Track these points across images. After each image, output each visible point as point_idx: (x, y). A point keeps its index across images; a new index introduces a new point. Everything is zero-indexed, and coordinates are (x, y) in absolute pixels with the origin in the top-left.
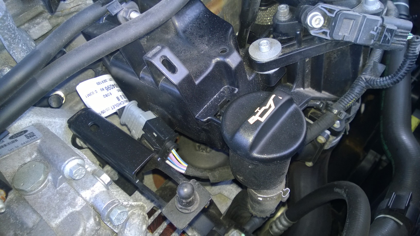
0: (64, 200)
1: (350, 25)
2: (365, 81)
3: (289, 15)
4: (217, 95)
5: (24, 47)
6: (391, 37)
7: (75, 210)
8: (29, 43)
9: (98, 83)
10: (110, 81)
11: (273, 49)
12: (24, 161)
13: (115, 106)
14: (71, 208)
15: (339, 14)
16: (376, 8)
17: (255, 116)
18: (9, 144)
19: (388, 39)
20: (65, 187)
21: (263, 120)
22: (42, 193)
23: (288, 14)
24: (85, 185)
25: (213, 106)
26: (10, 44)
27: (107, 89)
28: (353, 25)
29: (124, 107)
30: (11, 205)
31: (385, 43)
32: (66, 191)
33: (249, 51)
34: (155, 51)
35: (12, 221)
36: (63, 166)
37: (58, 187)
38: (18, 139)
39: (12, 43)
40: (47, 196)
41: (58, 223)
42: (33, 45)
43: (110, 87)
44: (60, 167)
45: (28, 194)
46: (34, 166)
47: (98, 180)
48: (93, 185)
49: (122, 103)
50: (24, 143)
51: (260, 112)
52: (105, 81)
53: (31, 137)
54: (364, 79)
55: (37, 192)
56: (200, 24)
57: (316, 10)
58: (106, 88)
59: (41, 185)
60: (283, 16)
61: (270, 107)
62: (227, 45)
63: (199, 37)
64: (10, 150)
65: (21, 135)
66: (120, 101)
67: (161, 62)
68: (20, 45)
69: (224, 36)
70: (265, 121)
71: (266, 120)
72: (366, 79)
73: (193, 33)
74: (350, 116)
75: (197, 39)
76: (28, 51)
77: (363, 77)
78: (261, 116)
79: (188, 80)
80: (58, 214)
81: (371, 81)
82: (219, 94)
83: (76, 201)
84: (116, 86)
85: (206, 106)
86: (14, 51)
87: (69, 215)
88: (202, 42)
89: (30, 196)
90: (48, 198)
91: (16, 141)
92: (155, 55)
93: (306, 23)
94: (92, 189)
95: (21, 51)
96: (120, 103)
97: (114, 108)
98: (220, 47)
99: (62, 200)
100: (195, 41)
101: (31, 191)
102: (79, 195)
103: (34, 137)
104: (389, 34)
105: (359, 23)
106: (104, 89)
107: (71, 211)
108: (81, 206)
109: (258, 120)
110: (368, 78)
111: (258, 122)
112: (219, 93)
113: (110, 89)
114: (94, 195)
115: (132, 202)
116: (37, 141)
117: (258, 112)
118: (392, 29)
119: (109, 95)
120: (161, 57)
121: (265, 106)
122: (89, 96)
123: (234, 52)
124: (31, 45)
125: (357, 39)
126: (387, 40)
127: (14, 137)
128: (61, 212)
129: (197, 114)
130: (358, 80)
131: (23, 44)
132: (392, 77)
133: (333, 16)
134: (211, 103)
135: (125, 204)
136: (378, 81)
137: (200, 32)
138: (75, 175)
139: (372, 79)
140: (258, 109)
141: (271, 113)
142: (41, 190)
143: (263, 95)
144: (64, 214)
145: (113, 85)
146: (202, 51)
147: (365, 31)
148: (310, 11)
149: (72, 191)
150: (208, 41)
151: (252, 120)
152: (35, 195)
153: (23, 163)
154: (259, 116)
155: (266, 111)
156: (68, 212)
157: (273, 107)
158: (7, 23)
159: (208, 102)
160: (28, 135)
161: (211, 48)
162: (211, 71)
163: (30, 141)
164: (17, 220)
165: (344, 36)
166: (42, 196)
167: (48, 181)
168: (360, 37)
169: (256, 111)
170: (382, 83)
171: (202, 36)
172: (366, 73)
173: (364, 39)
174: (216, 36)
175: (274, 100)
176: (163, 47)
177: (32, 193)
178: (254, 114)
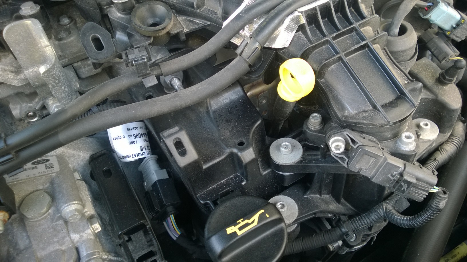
0: (56, 236)
1: (370, 161)
2: (385, 211)
3: (320, 126)
4: (225, 180)
5: (66, 89)
6: (407, 189)
7: (61, 248)
8: (74, 84)
9: (129, 129)
10: (141, 129)
11: (293, 154)
12: (37, 188)
13: (136, 155)
14: (58, 246)
15: (360, 148)
16: (408, 149)
17: (235, 226)
18: (29, 169)
19: (404, 189)
20: (61, 224)
21: (240, 233)
22: (40, 223)
23: (318, 125)
24: (77, 228)
25: (216, 191)
26: (54, 87)
27: (135, 137)
28: (372, 162)
29: (144, 158)
30: (13, 223)
31: (400, 192)
32: (60, 229)
33: (270, 147)
34: (172, 131)
35: (10, 237)
36: (63, 207)
37: (55, 222)
38: (38, 166)
39: (55, 86)
40: (43, 227)
41: (43, 254)
42: (77, 86)
43: (138, 135)
44: (61, 207)
45: (29, 220)
46: (42, 196)
47: (89, 227)
48: (84, 231)
49: (144, 154)
50: (41, 173)
51: (242, 224)
52: (136, 128)
53: (49, 168)
54: (385, 209)
55: (36, 221)
56: (231, 108)
57: (341, 135)
58: (134, 135)
59: (42, 216)
60: (313, 125)
61: (253, 222)
62: (246, 139)
63: (226, 121)
64: (27, 176)
65: (42, 163)
66: (143, 152)
67: (174, 142)
68: (63, 88)
69: (249, 127)
70: (241, 236)
71: (243, 235)
72: (386, 208)
73: (222, 115)
74: (370, 233)
75: (223, 123)
76: (70, 92)
77: (385, 205)
78: (240, 229)
79: (195, 165)
80: (46, 247)
81: (390, 214)
82: (228, 180)
83: (65, 240)
84: (144, 135)
85: (210, 188)
86: (56, 92)
87: (54, 251)
88: (226, 127)
89: (30, 222)
90: (44, 229)
91: (36, 168)
92: (170, 135)
93: (328, 143)
94: (81, 234)
95: (63, 93)
96: (142, 154)
97: (135, 156)
98: (240, 138)
99: (54, 235)
100: (221, 124)
101: (32, 219)
102: (69, 235)
103: (52, 169)
104: (406, 185)
105: (379, 163)
106: (133, 136)
107: (58, 248)
108: (67, 246)
109: (236, 231)
110: (389, 209)
111: (235, 233)
112: (228, 178)
113: (137, 137)
114: (82, 240)
115: (112, 257)
116: (52, 174)
117: (240, 223)
118: (410, 182)
119: (134, 143)
120: (176, 139)
121: (249, 219)
122: (116, 139)
123: (250, 148)
124: (76, 86)
125: (373, 177)
126: (402, 189)
127: (37, 163)
128: (49, 246)
129: (198, 194)
130: (379, 206)
131: (66, 87)
132: (409, 220)
133: (355, 147)
134: (216, 187)
135: (105, 257)
136: (395, 217)
137: (229, 116)
138: (70, 219)
139: (392, 212)
140: (240, 221)
141: (251, 229)
142: (40, 220)
143: (258, 202)
144: (51, 248)
145: (141, 134)
146: (223, 136)
147: (382, 173)
148: (335, 134)
149: (65, 231)
150: (233, 128)
151: (230, 230)
152: (34, 223)
153: (36, 189)
154: (238, 228)
155: (247, 225)
156: (55, 248)
157: (256, 223)
158: (52, 73)
159: (214, 185)
160: (48, 166)
161: (232, 137)
162: (223, 159)
163: (47, 172)
164: (14, 238)
165: (362, 169)
166: (39, 225)
167: (49, 214)
168: (377, 176)
169: (238, 222)
170: (398, 220)
171: (228, 121)
172: (390, 202)
173: (380, 180)
174: (241, 124)
175: (260, 215)
176: (181, 129)
177: (32, 220)
178: (235, 224)
